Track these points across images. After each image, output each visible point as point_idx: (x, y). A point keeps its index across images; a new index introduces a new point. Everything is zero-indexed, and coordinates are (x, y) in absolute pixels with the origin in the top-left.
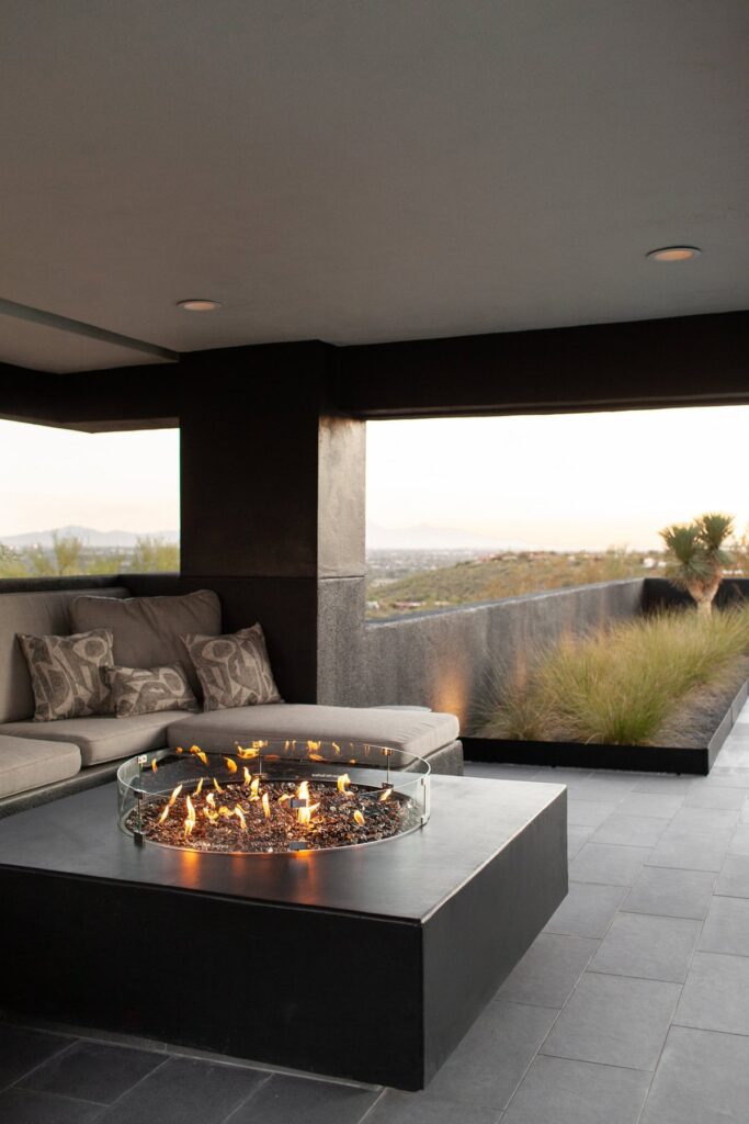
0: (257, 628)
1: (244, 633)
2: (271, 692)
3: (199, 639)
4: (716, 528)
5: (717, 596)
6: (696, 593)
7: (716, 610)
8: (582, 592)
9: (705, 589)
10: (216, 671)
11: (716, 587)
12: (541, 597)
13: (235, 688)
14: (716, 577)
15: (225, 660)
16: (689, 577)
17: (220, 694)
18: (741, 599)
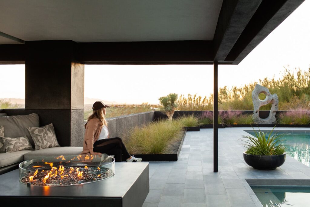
0: (51, 124)
1: (47, 126)
2: (56, 143)
3: (33, 128)
4: (173, 98)
5: (174, 116)
6: (168, 115)
7: (174, 120)
8: (139, 115)
9: (170, 114)
10: (39, 137)
11: (173, 113)
12: (129, 116)
13: (45, 143)
14: (173, 111)
15: (42, 134)
16: (166, 110)
17: (40, 145)
18: (180, 116)
